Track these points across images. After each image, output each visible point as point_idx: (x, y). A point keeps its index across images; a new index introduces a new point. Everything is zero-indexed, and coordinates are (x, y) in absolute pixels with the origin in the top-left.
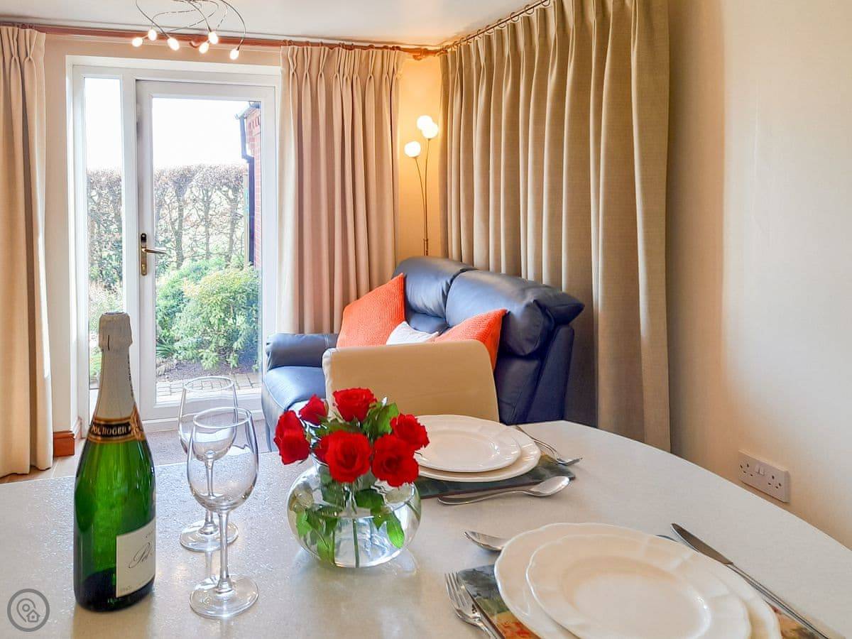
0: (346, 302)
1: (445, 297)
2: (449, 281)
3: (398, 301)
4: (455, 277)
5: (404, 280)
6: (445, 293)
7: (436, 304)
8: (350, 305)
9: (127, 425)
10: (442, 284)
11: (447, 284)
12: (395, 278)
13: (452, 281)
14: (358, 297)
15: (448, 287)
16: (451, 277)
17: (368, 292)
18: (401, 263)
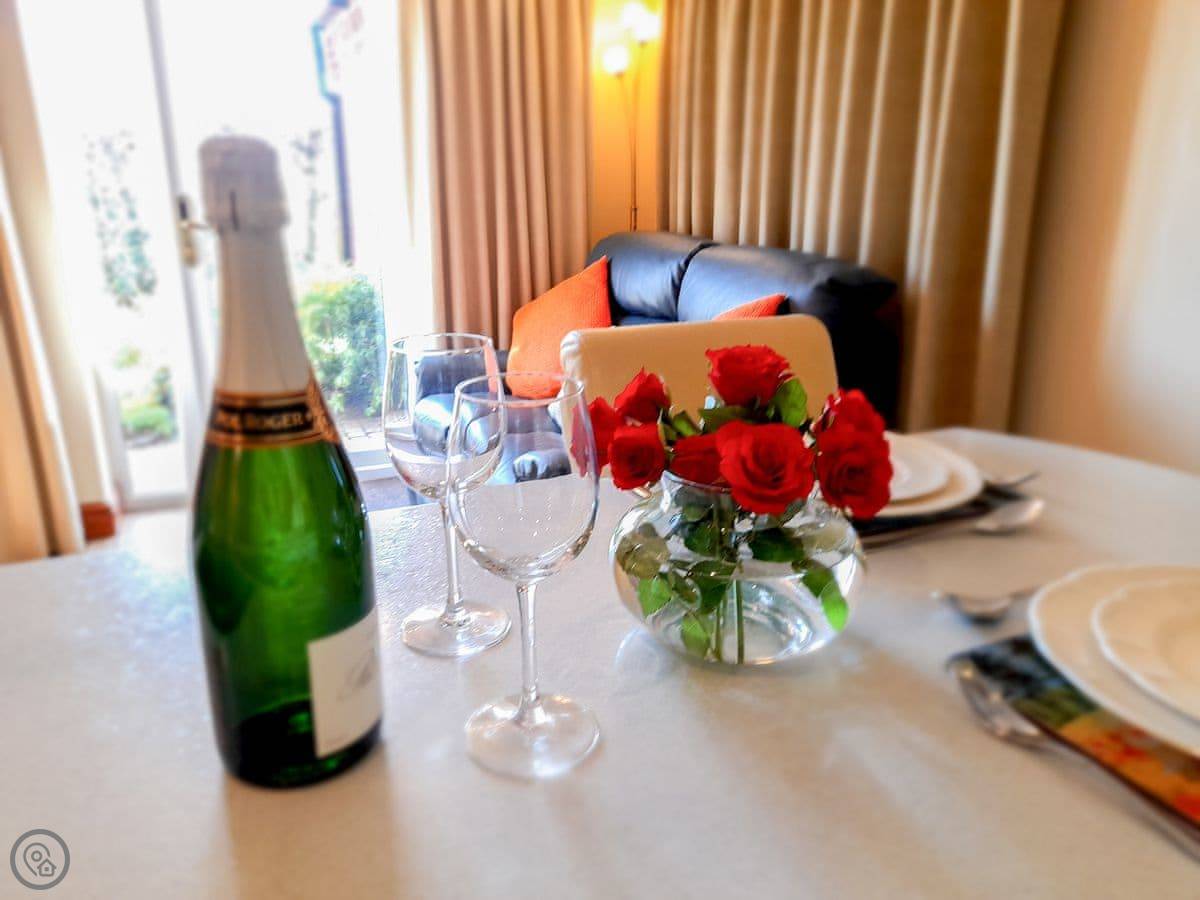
0: (515, 305)
1: (676, 288)
2: (682, 263)
3: (600, 299)
4: (691, 256)
5: (608, 266)
6: (677, 281)
7: (662, 299)
8: (522, 309)
9: (302, 408)
10: (672, 268)
11: (679, 268)
12: (592, 266)
13: (687, 263)
14: (534, 296)
15: (682, 273)
16: (686, 257)
17: (548, 290)
18: (599, 244)
